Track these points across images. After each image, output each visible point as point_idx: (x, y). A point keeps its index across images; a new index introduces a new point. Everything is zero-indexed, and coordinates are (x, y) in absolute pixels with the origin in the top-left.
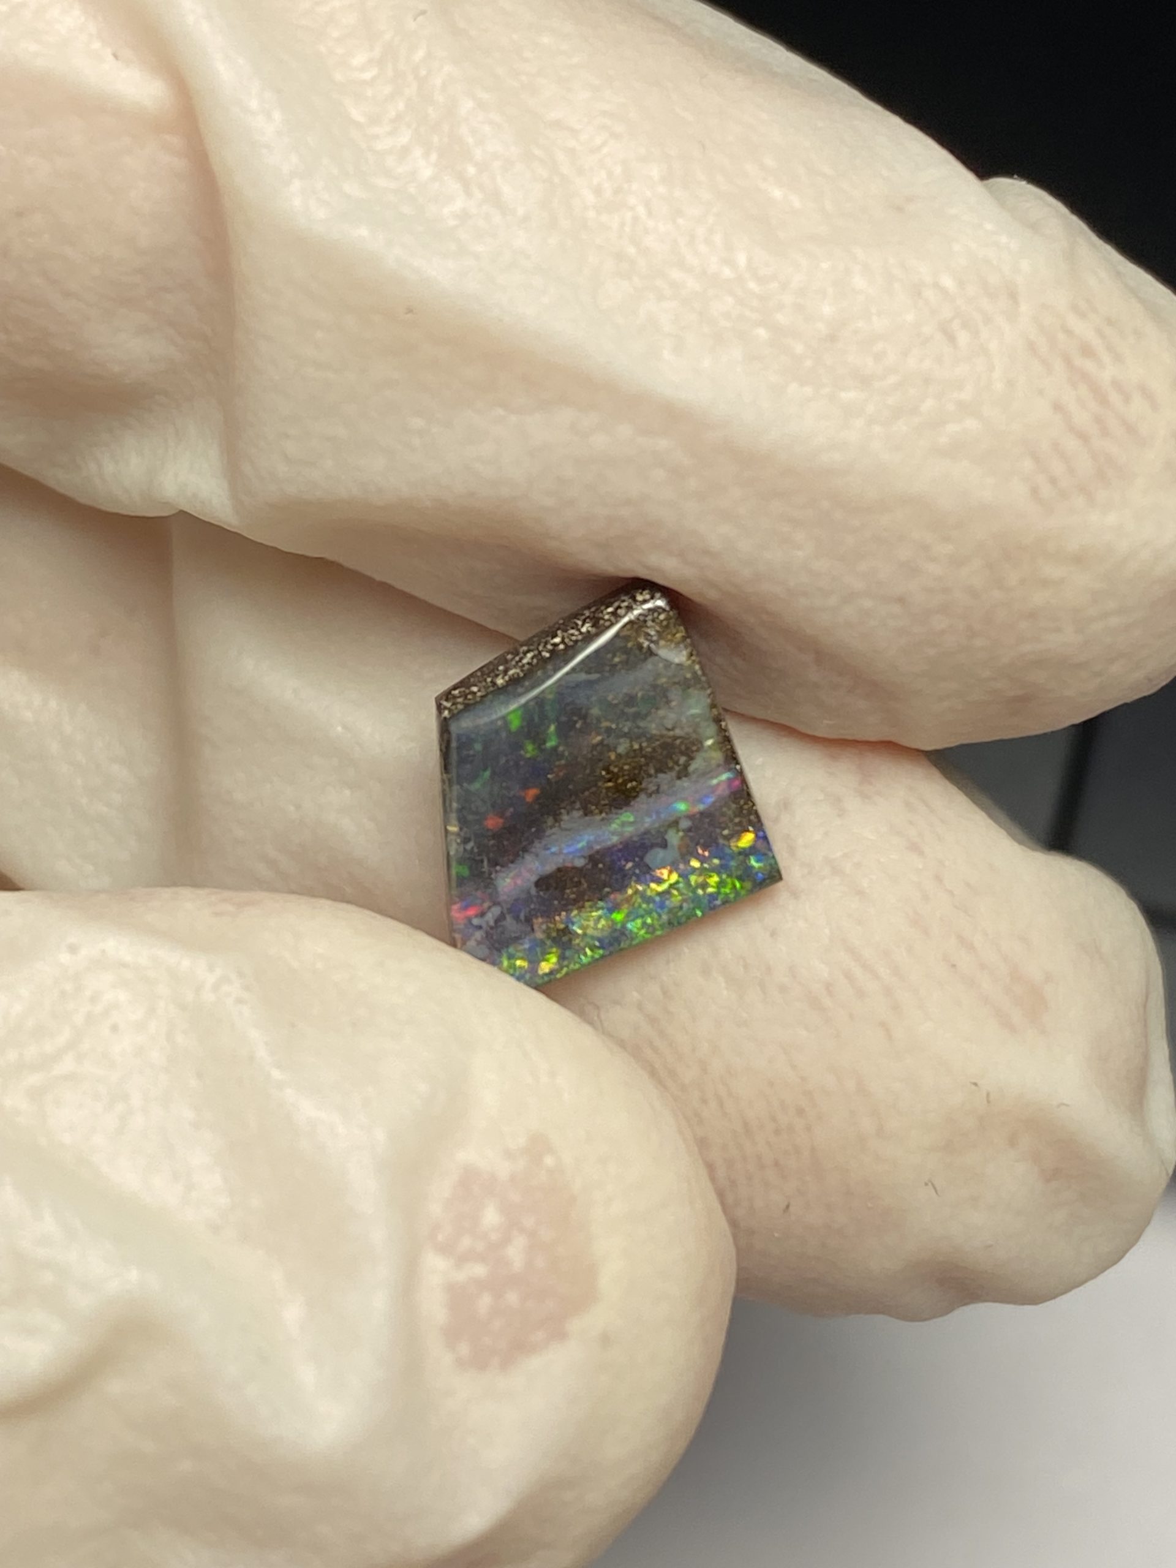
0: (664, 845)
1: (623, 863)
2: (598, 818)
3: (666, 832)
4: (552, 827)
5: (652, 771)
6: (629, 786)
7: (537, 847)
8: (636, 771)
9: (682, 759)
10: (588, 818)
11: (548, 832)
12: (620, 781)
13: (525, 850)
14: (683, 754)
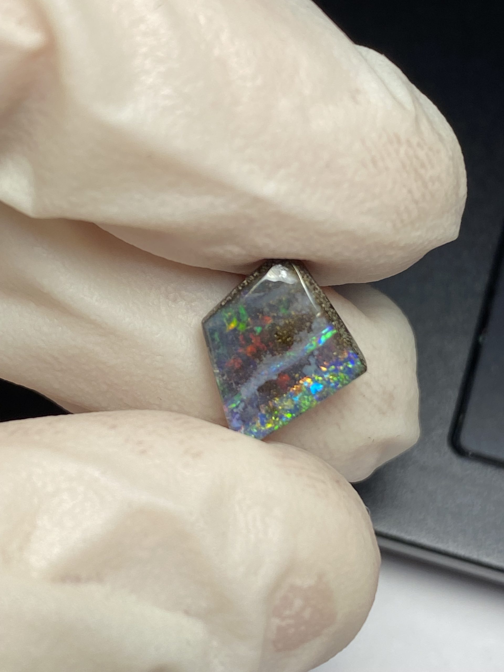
0: (310, 364)
1: (294, 374)
2: (278, 356)
3: (309, 358)
4: (259, 364)
5: (296, 332)
6: (288, 340)
7: (255, 374)
8: (290, 333)
9: (308, 324)
10: (274, 357)
11: (258, 366)
12: (284, 338)
13: (250, 376)
14: (308, 321)
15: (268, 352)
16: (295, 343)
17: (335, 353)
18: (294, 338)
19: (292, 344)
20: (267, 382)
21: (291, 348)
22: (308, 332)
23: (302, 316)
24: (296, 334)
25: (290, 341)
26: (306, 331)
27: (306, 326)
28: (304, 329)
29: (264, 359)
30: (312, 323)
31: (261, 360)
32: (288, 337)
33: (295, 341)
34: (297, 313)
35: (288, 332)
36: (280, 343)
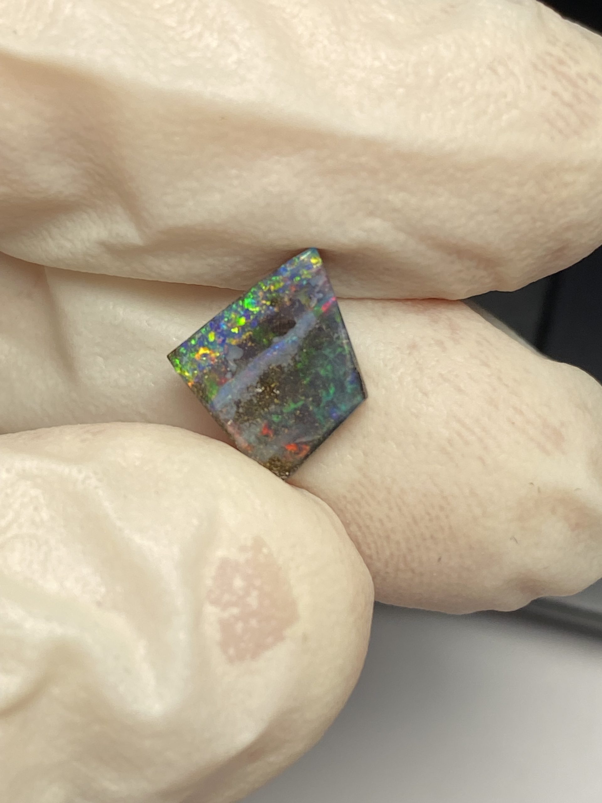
0: (235, 361)
1: (253, 345)
2: (274, 365)
3: (237, 368)
4: (295, 354)
7: (300, 342)
9: (241, 410)
11: (296, 351)
13: (306, 339)
14: (242, 413)
15: (286, 369)
16: (255, 384)
20: (286, 333)
22: (240, 400)
23: (248, 419)
26: (243, 401)
27: (243, 407)
28: (245, 403)
29: (290, 361)
30: (237, 412)
31: (293, 359)
34: (255, 422)
36: (272, 383)
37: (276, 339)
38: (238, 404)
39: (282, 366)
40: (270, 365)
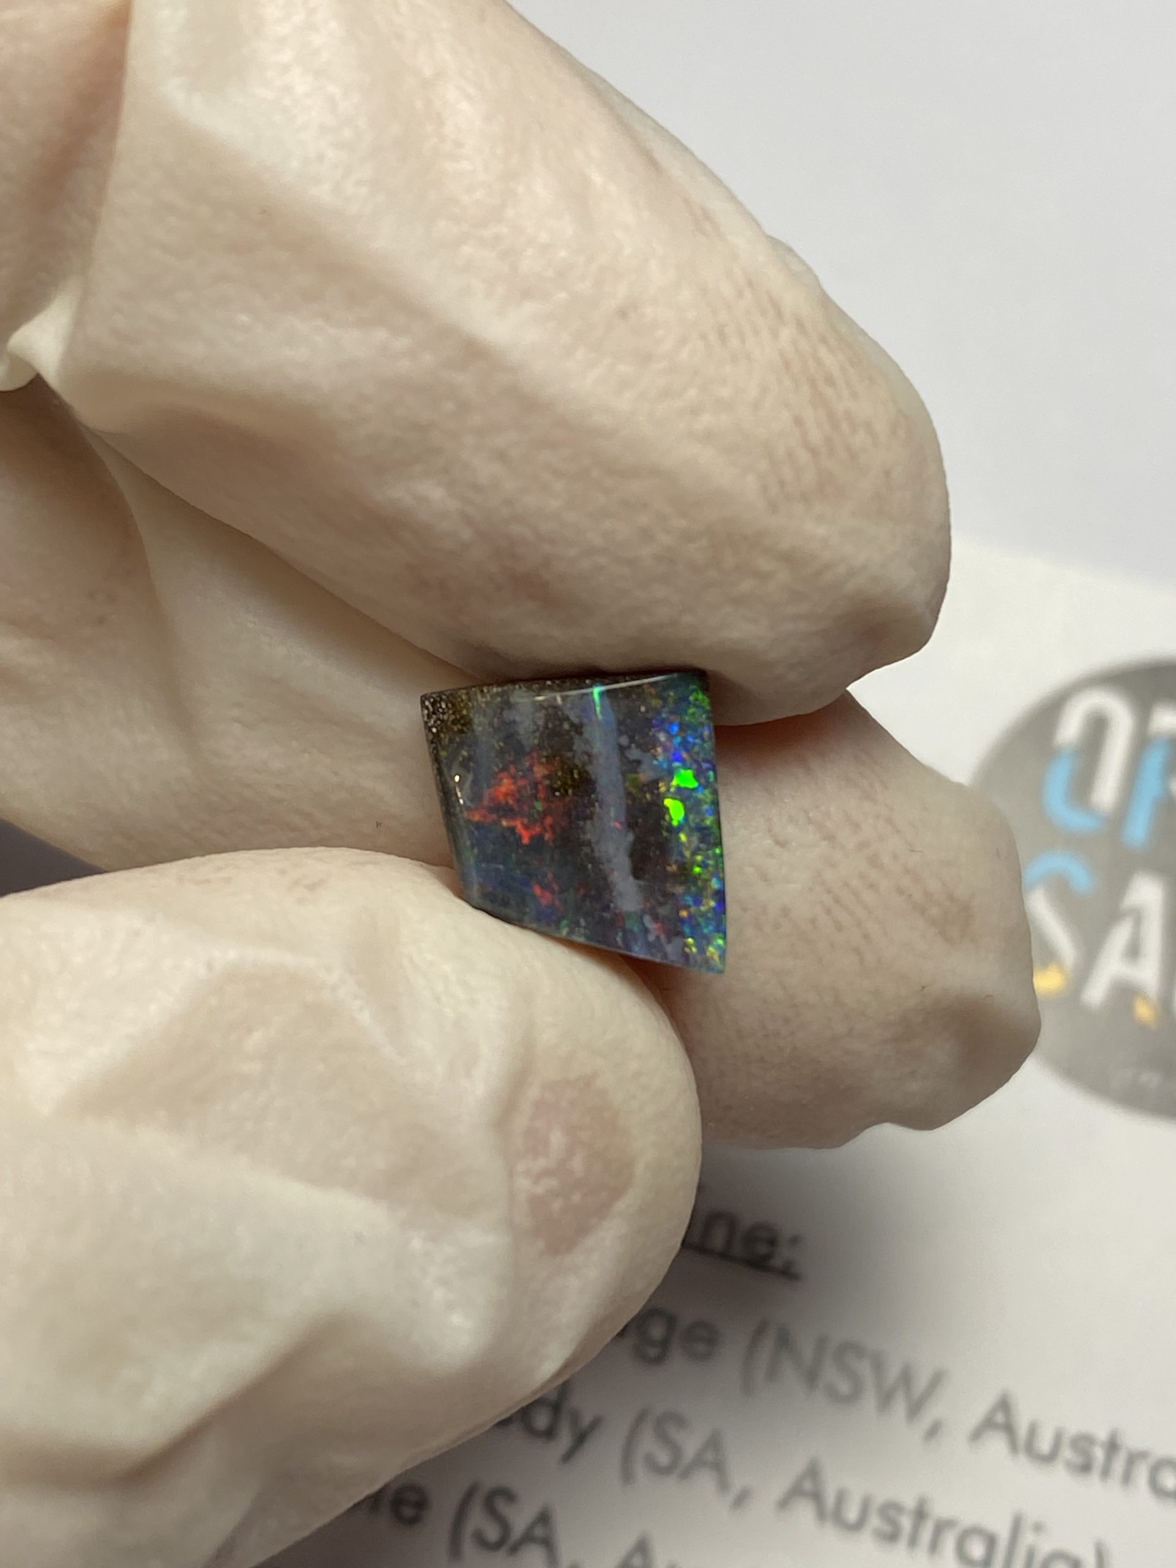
3: (627, 758)
4: (593, 851)
5: (569, 754)
6: (576, 776)
7: (605, 867)
8: (566, 767)
9: (566, 726)
10: (595, 818)
11: (597, 855)
12: (569, 782)
13: (605, 879)
14: (561, 725)
15: (581, 823)
16: (589, 768)
17: (643, 709)
18: (580, 765)
19: (587, 772)
20: (631, 855)
21: (593, 777)
22: (581, 734)
23: (546, 727)
24: (574, 757)
25: (579, 774)
26: (577, 736)
27: (568, 732)
28: (572, 738)
29: (588, 836)
30: (567, 719)
31: (589, 844)
32: (572, 774)
33: (584, 764)
34: (537, 734)
35: (562, 769)
36: (574, 794)
37: (631, 837)
38: (578, 728)
39: (589, 822)
40: (601, 807)
